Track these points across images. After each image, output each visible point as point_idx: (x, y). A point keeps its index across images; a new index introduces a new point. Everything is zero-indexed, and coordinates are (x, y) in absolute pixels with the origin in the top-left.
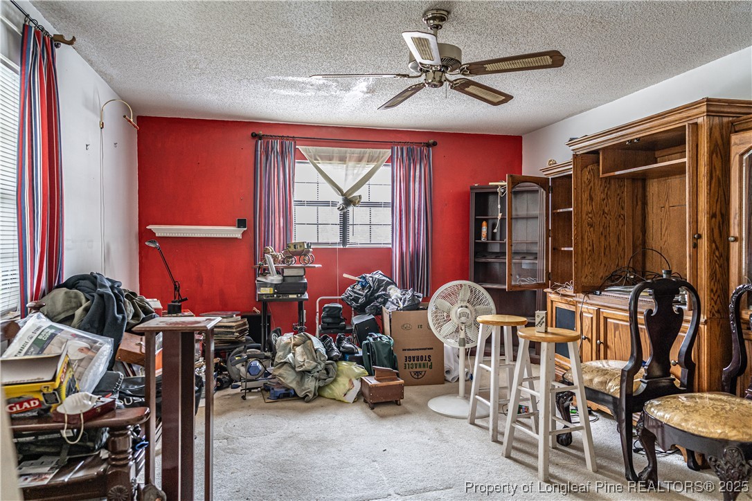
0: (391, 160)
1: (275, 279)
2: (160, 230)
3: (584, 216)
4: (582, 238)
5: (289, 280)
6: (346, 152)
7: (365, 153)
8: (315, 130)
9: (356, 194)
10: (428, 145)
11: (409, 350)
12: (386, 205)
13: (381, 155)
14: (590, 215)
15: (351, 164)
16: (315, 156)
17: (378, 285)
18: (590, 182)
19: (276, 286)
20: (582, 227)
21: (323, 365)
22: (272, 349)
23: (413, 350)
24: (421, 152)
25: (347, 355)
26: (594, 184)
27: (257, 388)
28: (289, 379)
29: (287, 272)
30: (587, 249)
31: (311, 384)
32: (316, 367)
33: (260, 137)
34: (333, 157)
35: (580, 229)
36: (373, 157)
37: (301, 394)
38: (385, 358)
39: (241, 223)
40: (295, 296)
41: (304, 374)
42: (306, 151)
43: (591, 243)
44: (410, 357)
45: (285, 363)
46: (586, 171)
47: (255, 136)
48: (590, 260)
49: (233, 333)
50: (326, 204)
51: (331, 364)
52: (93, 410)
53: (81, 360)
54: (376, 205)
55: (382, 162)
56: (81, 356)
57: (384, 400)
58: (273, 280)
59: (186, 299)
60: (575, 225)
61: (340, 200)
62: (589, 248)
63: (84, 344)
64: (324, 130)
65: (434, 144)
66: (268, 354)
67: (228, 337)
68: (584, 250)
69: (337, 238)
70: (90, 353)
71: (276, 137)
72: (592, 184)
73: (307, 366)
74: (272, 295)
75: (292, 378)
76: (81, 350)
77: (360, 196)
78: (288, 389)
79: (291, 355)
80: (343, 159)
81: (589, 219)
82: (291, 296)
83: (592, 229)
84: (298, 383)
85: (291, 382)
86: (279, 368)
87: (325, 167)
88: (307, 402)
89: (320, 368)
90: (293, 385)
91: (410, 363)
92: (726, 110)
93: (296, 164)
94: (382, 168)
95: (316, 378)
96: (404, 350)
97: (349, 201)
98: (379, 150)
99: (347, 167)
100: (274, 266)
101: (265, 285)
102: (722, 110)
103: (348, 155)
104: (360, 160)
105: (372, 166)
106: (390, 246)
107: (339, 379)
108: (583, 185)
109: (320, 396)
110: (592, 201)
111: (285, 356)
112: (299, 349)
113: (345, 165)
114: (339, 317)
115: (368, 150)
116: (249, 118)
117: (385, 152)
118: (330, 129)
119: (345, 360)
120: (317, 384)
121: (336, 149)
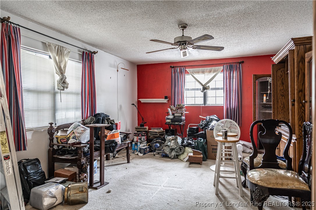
0: (223, 71)
1: (171, 117)
2: (143, 100)
3: (278, 92)
4: (277, 102)
5: (177, 117)
6: (204, 69)
7: (212, 69)
8: (193, 62)
9: (208, 85)
10: (240, 63)
11: (214, 146)
12: (221, 89)
13: (219, 69)
14: (282, 91)
15: (206, 74)
16: (193, 72)
17: (211, 120)
18: (282, 76)
19: (171, 119)
20: (277, 96)
21: (178, 147)
22: (165, 140)
23: (215, 146)
24: (236, 66)
25: (189, 145)
26: (284, 77)
27: (160, 153)
28: (167, 151)
29: (176, 115)
30: (280, 107)
31: (173, 153)
32: (176, 148)
33: (173, 67)
34: (199, 71)
35: (276, 97)
36: (215, 70)
37: (170, 157)
38: (200, 147)
39: (166, 98)
40: (177, 123)
41: (172, 150)
42: (189, 71)
43: (283, 104)
44: (214, 149)
45: (167, 145)
46: (279, 72)
47: (171, 67)
48: (282, 111)
49: (157, 134)
50: (198, 89)
51: (182, 147)
52: (74, 143)
53: (81, 133)
54: (218, 89)
55: (219, 72)
56: (81, 132)
57: (194, 162)
58: (170, 117)
59: (146, 123)
60: (273, 96)
61: (201, 87)
62: (282, 106)
63: (83, 129)
64: (196, 62)
65: (243, 62)
66: (163, 142)
67: (156, 136)
68: (279, 107)
69: (202, 102)
70: (83, 132)
71: (178, 67)
72: (283, 77)
73: (173, 147)
74: (170, 122)
75: (168, 150)
76: (82, 131)
77: (209, 86)
78: (166, 154)
79: (170, 143)
80: (203, 72)
81: (282, 93)
82: (176, 123)
83: (283, 97)
84: (170, 152)
85: (167, 152)
86: (165, 147)
87: (196, 76)
88: (171, 159)
89: (177, 148)
90: (168, 153)
91: (214, 151)
92: (306, 42)
93: (186, 76)
94: (219, 74)
95: (176, 152)
96: (211, 145)
97: (205, 88)
98: (218, 67)
99: (205, 75)
100: (171, 112)
101: (168, 119)
102: (304, 42)
103: (205, 70)
104: (210, 72)
105: (215, 74)
106: (223, 105)
107: (185, 153)
108: (278, 78)
109: (177, 158)
110: (284, 84)
111: (167, 143)
112: (173, 141)
113: (204, 74)
114: (194, 132)
115: (213, 68)
116: (169, 61)
117: (220, 68)
118: (198, 61)
119: (188, 147)
120: (176, 154)
121: (200, 69)
